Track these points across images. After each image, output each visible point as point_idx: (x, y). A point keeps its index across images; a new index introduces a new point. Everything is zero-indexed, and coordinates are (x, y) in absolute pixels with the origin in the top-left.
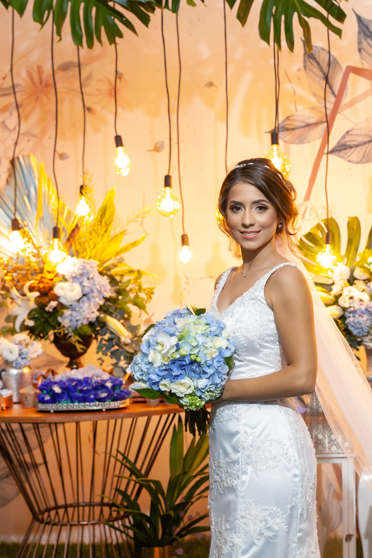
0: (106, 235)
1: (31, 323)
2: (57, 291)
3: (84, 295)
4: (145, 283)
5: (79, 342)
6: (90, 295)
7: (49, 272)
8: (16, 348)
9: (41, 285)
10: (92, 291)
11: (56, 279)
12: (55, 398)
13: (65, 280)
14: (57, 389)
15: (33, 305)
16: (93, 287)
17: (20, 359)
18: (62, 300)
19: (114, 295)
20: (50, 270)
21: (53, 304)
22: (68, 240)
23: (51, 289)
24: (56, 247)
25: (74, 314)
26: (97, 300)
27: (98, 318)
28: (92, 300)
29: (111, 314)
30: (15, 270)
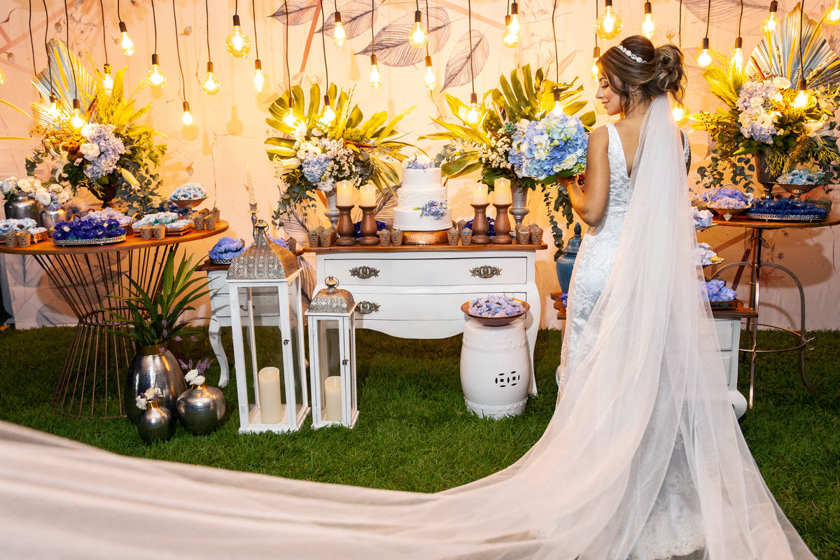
0: (120, 104)
1: (66, 175)
2: (82, 150)
3: (102, 153)
4: (156, 142)
5: (101, 190)
6: (107, 153)
7: (77, 135)
8: (48, 196)
9: (70, 146)
10: (107, 150)
11: (82, 141)
12: (65, 235)
13: (88, 141)
14: (66, 229)
15: (66, 161)
16: (108, 147)
17: (52, 204)
18: (86, 157)
19: (129, 152)
20: (77, 133)
21: (79, 160)
22: (90, 109)
23: (78, 148)
24: (77, 115)
25: (95, 168)
26: (113, 156)
27: (115, 170)
28: (108, 157)
29: (127, 168)
30: (54, 134)
